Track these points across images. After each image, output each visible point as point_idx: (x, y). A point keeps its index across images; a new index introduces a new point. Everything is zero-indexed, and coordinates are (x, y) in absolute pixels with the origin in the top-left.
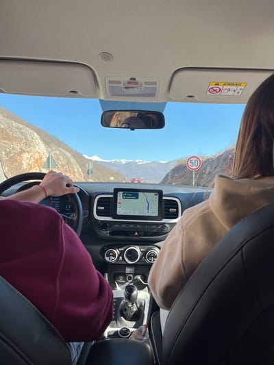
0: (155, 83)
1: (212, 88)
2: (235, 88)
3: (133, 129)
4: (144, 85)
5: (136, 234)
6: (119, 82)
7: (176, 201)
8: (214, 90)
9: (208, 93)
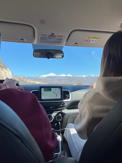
0: (62, 36)
1: (86, 40)
2: (96, 40)
3: (49, 58)
4: (57, 37)
5: (51, 108)
6: (46, 35)
7: (68, 91)
8: (87, 41)
9: (84, 42)
